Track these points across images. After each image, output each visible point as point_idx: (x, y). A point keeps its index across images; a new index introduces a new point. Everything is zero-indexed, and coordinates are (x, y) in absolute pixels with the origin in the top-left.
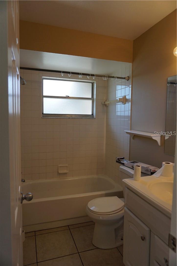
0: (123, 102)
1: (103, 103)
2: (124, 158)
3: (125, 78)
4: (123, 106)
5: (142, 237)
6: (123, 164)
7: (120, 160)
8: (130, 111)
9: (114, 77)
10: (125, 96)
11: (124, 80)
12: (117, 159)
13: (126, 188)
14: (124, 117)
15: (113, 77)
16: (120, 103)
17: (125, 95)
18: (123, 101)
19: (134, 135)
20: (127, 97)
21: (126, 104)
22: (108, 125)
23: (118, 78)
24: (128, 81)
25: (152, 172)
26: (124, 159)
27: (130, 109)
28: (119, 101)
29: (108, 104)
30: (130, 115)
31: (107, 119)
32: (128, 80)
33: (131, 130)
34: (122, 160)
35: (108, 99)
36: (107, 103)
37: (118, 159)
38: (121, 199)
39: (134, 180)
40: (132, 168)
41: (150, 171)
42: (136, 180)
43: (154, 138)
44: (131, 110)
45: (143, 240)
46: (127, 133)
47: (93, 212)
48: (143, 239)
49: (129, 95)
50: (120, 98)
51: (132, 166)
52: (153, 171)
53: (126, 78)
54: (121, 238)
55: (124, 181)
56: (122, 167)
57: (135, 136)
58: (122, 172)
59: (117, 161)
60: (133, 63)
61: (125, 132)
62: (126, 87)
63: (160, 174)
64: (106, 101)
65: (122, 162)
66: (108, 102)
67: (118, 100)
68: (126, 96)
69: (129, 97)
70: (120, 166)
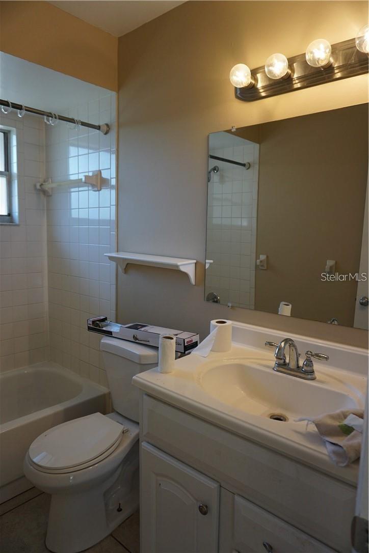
0: (93, 186)
1: (38, 187)
2: (105, 319)
3: (99, 127)
4: (93, 194)
5: (201, 509)
6: (109, 334)
7: (98, 325)
8: (114, 208)
9: (73, 119)
10: (100, 171)
11: (98, 131)
12: (91, 323)
13: (145, 397)
14: (100, 222)
15: (72, 121)
16: (86, 188)
17: (98, 169)
18: (95, 183)
19: (127, 264)
20: (105, 175)
21: (102, 190)
22: (53, 242)
23: (83, 124)
24: (108, 135)
25: (186, 344)
26: (106, 321)
27: (114, 202)
28: (85, 183)
29: (52, 189)
30: (113, 217)
31: (51, 226)
32: (106, 134)
33: (117, 252)
34: (103, 323)
35: (51, 178)
36: (47, 186)
37: (94, 322)
38: (108, 417)
39: (161, 373)
40: (134, 341)
41: (181, 345)
42: (166, 373)
43: (183, 269)
44: (117, 205)
45: (205, 513)
46: (111, 258)
47: (48, 471)
48: (204, 510)
49: (110, 169)
50: (87, 174)
51: (134, 336)
52: (188, 342)
53: (101, 128)
54: (118, 507)
55: (138, 379)
56: (106, 340)
57: (130, 266)
58: (108, 352)
59: (90, 328)
60: (118, 92)
61: (107, 258)
62: (91, 151)
63: (211, 349)
64: (44, 182)
65: (104, 329)
66: (54, 185)
67: (83, 180)
68: (102, 171)
69: (110, 174)
70: (102, 338)
